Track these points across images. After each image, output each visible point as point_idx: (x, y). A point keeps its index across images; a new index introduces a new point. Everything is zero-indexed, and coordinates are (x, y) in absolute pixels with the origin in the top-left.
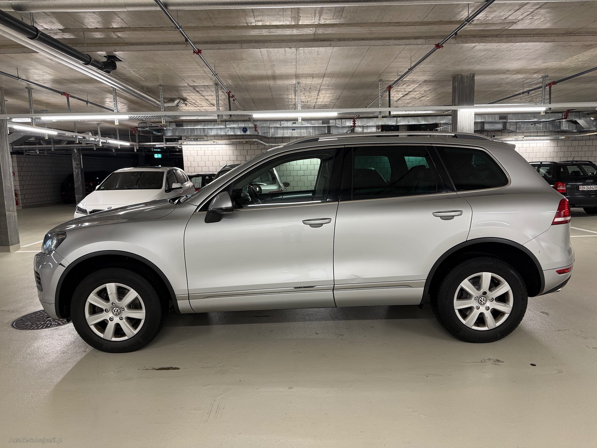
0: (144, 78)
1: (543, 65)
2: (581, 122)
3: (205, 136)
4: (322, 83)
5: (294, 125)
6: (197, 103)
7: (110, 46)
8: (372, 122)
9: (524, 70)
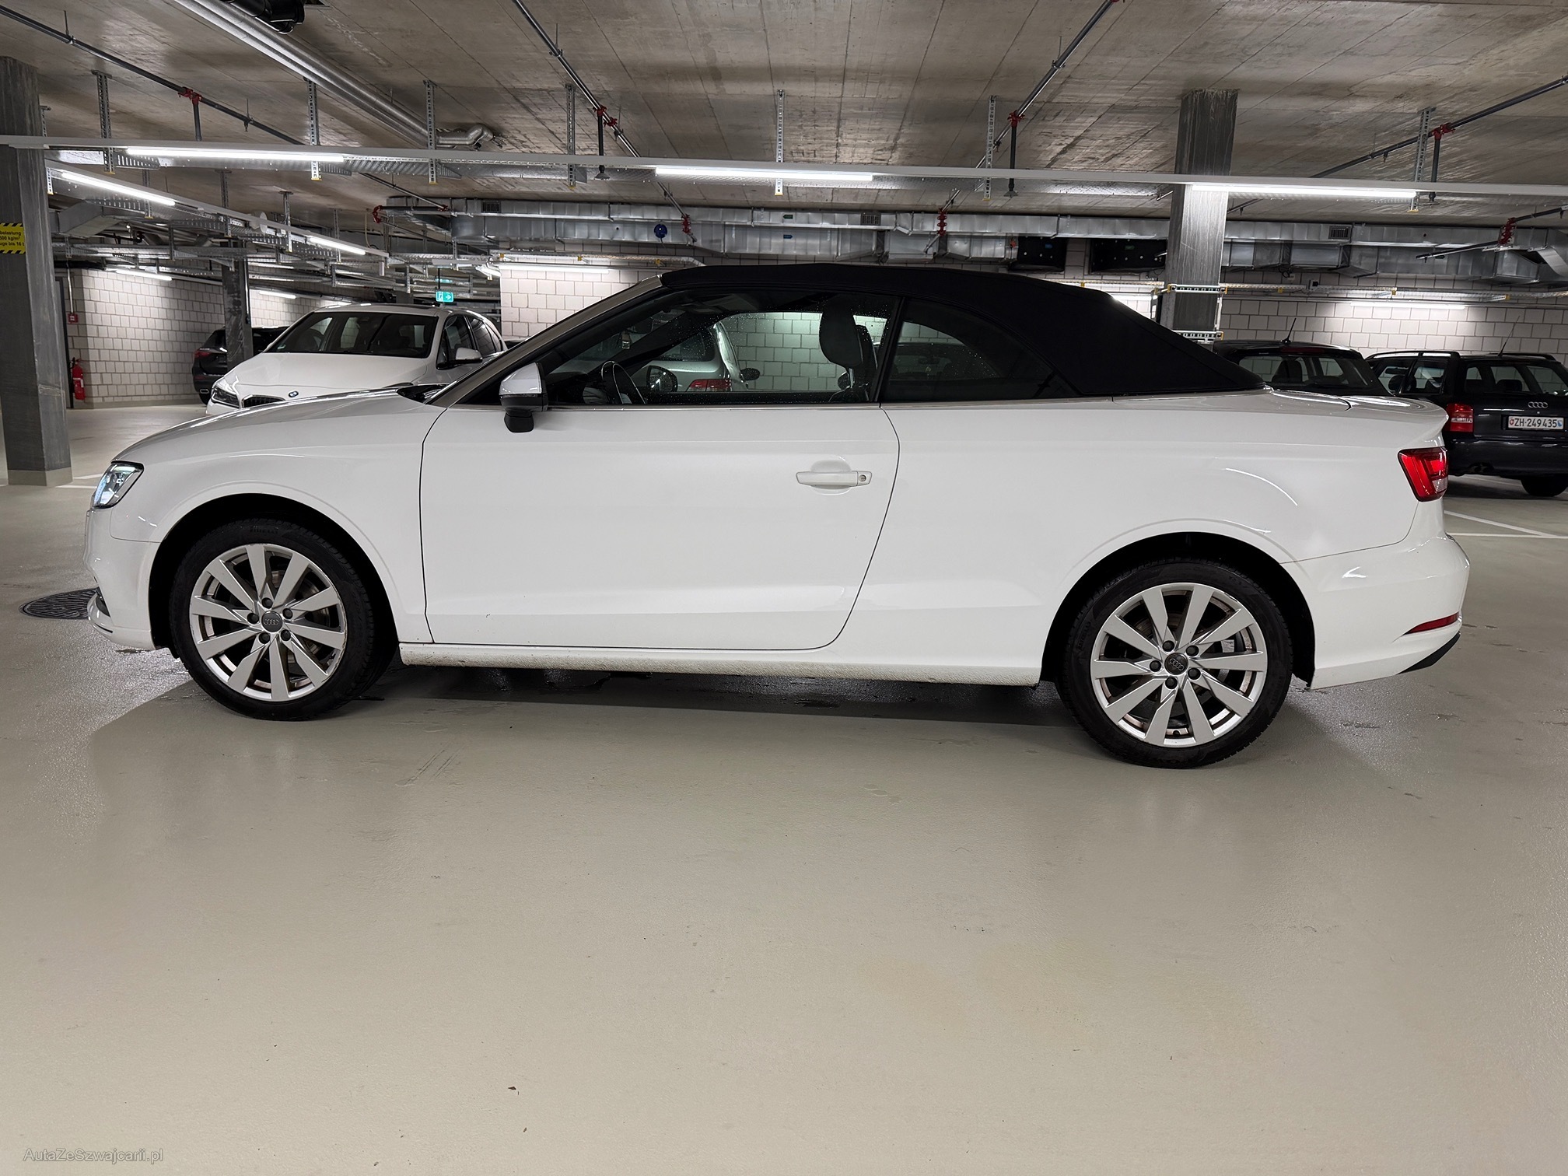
0: (384, 59)
1: (1413, 73)
2: (1551, 256)
3: (559, 240)
4: (842, 97)
5: (789, 223)
6: (528, 144)
8: (990, 227)
9: (1369, 85)
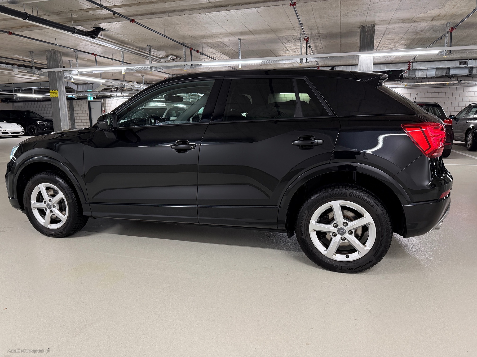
7: (93, 21)
9: (418, 18)
